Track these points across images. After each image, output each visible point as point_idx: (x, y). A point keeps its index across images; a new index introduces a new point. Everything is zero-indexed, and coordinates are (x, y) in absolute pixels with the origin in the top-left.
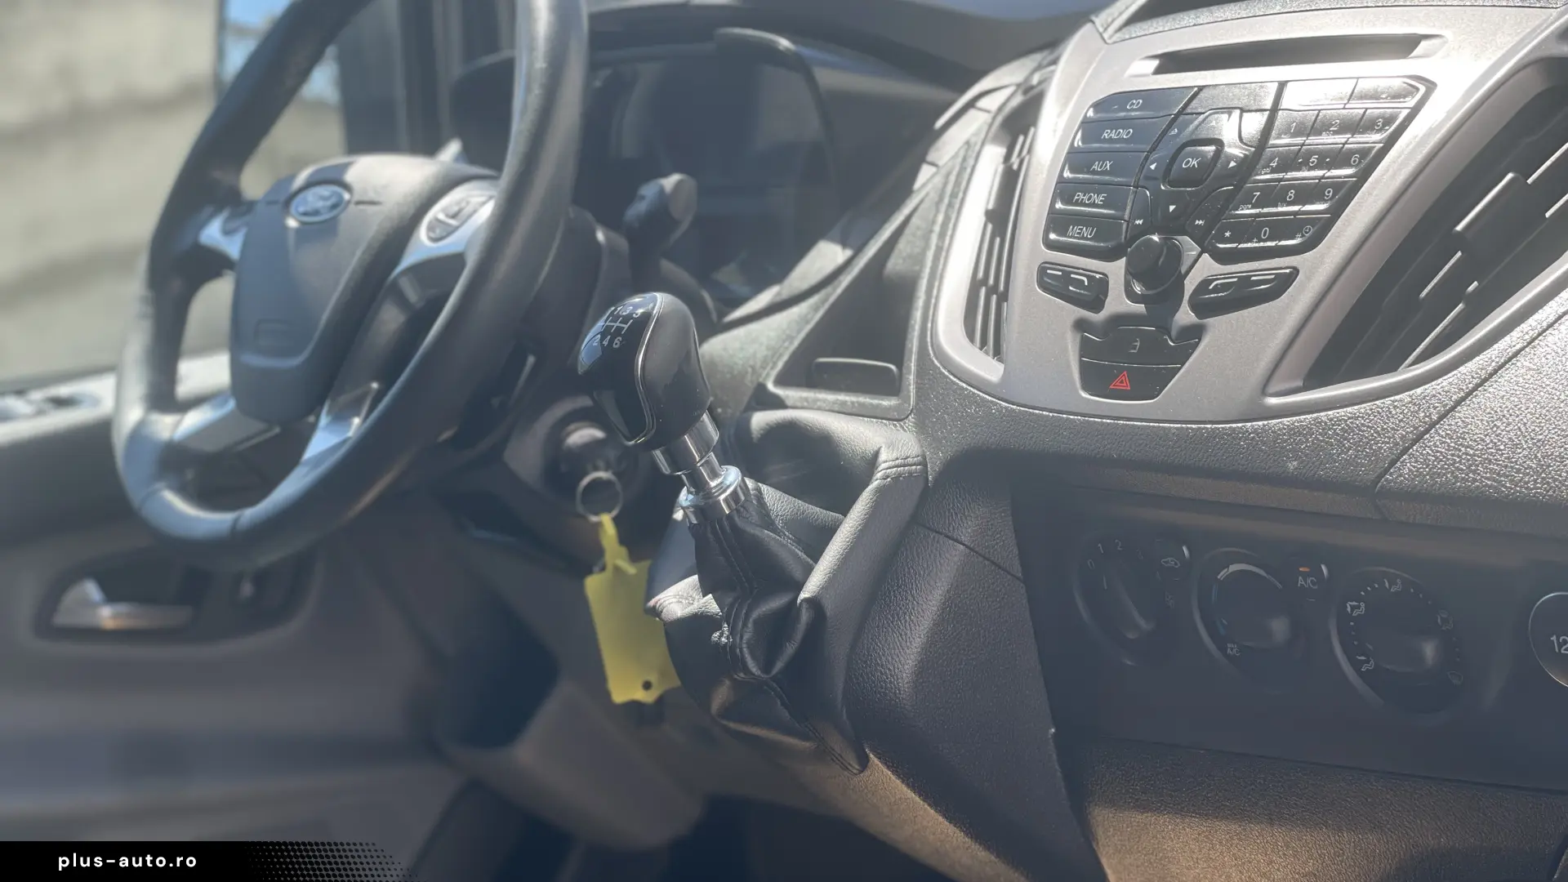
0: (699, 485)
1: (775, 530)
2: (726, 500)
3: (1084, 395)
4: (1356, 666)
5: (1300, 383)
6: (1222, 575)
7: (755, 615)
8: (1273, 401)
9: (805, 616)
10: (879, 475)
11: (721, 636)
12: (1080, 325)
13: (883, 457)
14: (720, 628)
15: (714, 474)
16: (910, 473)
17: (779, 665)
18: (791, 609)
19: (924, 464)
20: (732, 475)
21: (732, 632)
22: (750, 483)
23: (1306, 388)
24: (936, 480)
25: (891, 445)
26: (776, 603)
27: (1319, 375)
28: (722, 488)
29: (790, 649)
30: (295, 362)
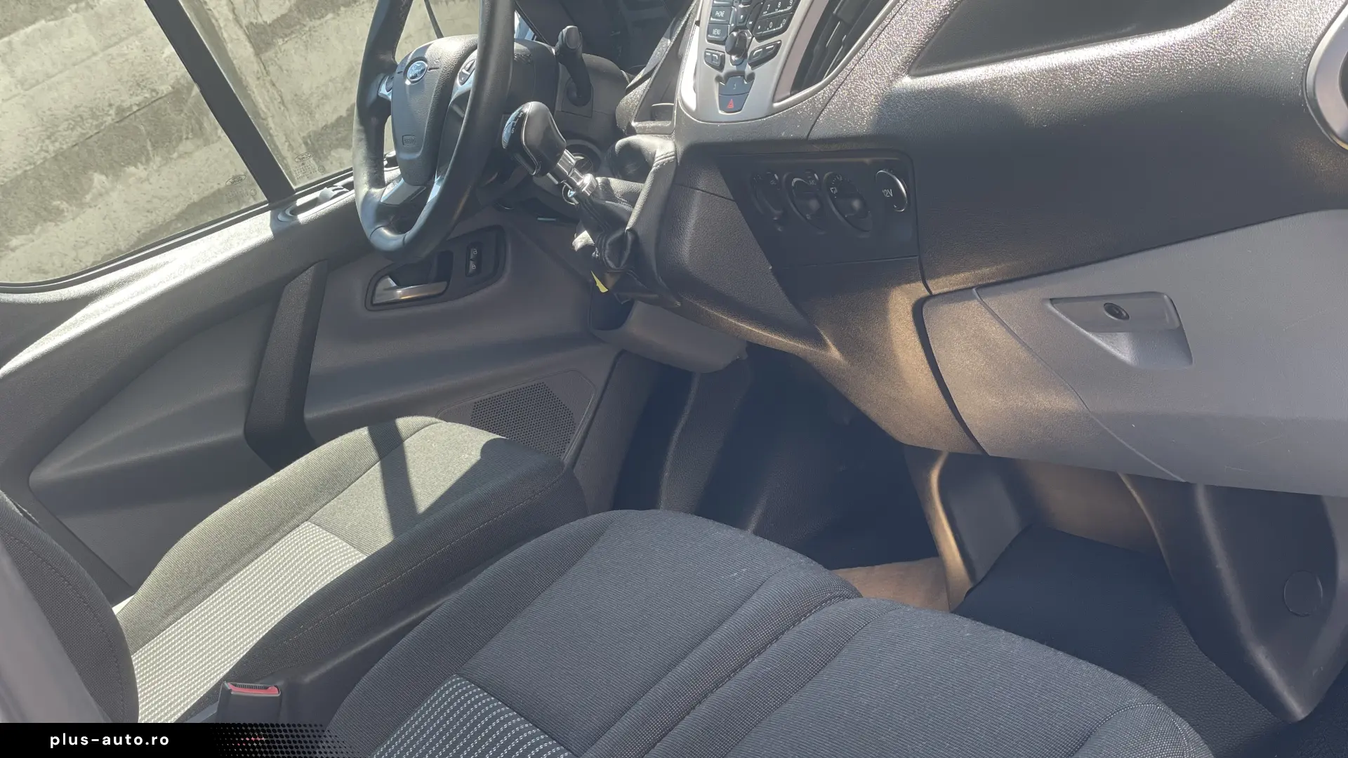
0: (574, 187)
1: (615, 200)
2: (587, 190)
3: (720, 112)
4: (844, 216)
5: (789, 94)
6: (793, 185)
7: (608, 242)
8: (776, 105)
9: (630, 237)
10: (654, 165)
11: (595, 254)
12: (718, 79)
13: (657, 155)
14: (594, 250)
15: (579, 179)
16: (669, 161)
17: (623, 262)
18: (623, 238)
19: (676, 154)
20: (587, 179)
21: (600, 251)
22: (599, 179)
23: (791, 95)
24: (681, 162)
25: (662, 147)
26: (618, 234)
27: (797, 86)
28: (583, 185)
29: (627, 254)
30: (418, 155)
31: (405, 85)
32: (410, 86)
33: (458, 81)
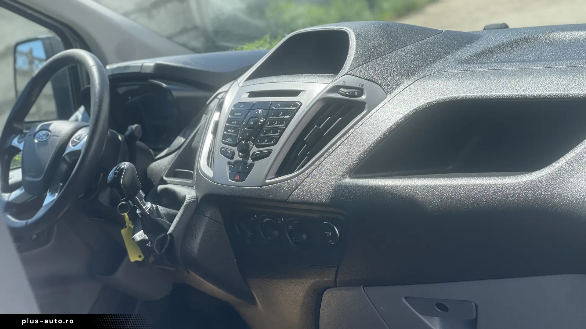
0: (141, 208)
1: (162, 218)
2: (148, 211)
3: (230, 180)
4: (293, 241)
5: (274, 177)
6: (264, 221)
7: (157, 239)
8: (267, 181)
9: (169, 238)
10: (186, 202)
11: (149, 244)
12: (229, 163)
13: (187, 197)
14: (148, 243)
15: (145, 205)
16: (193, 200)
17: (163, 251)
18: (166, 237)
19: (197, 198)
20: (149, 205)
21: (151, 244)
22: (154, 206)
24: (200, 202)
25: (189, 193)
26: (163, 235)
27: (278, 174)
28: (147, 208)
29: (166, 246)
30: (39, 179)
31: (34, 143)
32: (38, 143)
33: (70, 144)
